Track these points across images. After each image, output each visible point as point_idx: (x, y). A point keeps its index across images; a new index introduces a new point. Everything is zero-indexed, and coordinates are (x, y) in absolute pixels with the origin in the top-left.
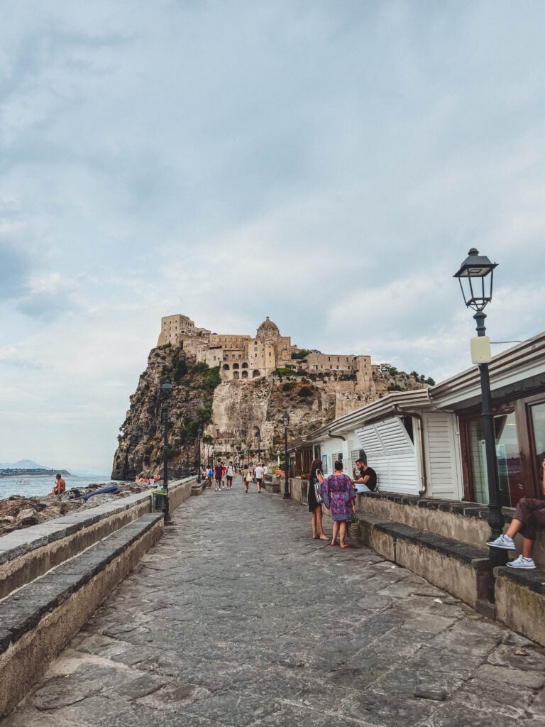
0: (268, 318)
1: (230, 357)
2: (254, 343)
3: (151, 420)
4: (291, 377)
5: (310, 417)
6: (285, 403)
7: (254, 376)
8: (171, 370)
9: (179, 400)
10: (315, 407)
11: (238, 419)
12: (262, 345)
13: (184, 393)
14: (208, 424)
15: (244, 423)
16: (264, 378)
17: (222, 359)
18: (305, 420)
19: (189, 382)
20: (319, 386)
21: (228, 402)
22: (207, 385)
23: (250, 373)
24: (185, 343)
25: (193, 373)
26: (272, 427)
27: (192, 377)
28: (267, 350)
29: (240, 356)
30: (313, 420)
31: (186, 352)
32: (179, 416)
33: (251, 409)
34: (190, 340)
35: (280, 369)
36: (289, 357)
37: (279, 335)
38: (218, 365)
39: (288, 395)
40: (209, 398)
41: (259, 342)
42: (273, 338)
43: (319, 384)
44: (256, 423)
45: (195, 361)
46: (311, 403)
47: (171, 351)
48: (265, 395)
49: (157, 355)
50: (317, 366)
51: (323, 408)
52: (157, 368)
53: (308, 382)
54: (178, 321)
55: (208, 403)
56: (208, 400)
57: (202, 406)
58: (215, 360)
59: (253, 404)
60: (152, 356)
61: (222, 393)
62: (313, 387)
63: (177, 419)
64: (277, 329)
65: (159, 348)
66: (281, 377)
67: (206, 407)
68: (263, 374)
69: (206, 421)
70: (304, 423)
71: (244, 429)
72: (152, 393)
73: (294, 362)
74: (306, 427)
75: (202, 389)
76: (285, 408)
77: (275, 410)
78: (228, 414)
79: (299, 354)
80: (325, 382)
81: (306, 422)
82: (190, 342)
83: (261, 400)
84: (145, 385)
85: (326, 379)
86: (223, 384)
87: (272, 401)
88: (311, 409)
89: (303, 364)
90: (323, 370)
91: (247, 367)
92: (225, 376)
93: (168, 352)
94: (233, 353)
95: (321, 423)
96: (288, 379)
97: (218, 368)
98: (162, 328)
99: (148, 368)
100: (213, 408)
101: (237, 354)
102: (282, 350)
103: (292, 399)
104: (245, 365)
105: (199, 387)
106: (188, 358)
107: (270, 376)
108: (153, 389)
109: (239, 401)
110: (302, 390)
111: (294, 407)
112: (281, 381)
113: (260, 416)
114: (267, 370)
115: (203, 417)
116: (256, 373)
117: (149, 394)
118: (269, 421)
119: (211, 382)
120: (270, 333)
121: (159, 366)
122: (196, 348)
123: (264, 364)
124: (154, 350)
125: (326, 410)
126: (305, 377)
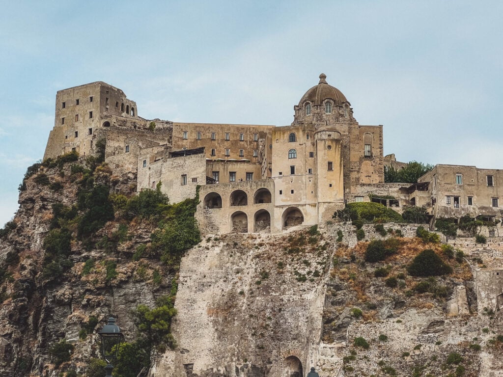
0: (323, 77)
1: (224, 177)
2: (287, 136)
3: (19, 341)
4: (386, 226)
5: (446, 333)
6: (371, 295)
7: (286, 225)
8: (72, 215)
9: (90, 286)
10: (457, 304)
11: (243, 337)
12: (309, 143)
13: (103, 270)
14: (163, 351)
15: (261, 348)
16: (313, 230)
17: (202, 182)
18: (430, 341)
19: (116, 239)
20: (466, 251)
21: (216, 292)
22: (162, 247)
23: (277, 217)
24: (111, 145)
25: (128, 218)
26: (337, 359)
27: (123, 228)
28: (323, 155)
29: (249, 174)
30: (454, 339)
31: (112, 167)
32: (88, 328)
33: (279, 310)
34: (122, 138)
35: (358, 205)
36: (377, 179)
37: (352, 121)
38: (192, 197)
39: (380, 274)
40: (166, 281)
41: (300, 135)
42: (338, 127)
43: (464, 244)
44: (293, 347)
45: (134, 189)
46: (445, 295)
47: (77, 170)
48: (316, 274)
49: (42, 180)
50: (456, 199)
51: (480, 307)
52: (40, 211)
53: (434, 240)
54: (97, 97)
55: (165, 294)
56: (163, 288)
57: (148, 301)
58: (184, 183)
59: (285, 298)
60: (30, 182)
61: (203, 268)
62: (448, 252)
63: (83, 336)
64: (348, 104)
65: (48, 163)
66: (359, 226)
67: (158, 304)
68: (312, 216)
69: (156, 341)
70: (428, 349)
71: (259, 364)
72: (25, 273)
73: (394, 190)
74: (434, 358)
75: (150, 258)
76: (373, 307)
77: (346, 312)
78: (215, 322)
79: (402, 173)
80: (481, 240)
81: (434, 347)
82: (122, 145)
83: (307, 284)
84: (9, 254)
85: (483, 231)
86: (203, 244)
87: (338, 288)
88: (445, 310)
89: (417, 194)
90: (474, 210)
91: (269, 201)
92: (212, 226)
93: (68, 173)
94: (231, 168)
95: (477, 349)
96: (380, 230)
97: (190, 205)
98: (57, 115)
99: (19, 213)
100: (178, 305)
101: (241, 170)
102: (361, 160)
103: (392, 284)
104: (263, 196)
105: (144, 253)
106: (116, 183)
107: (329, 223)
108: (27, 262)
109: (246, 289)
110: (417, 259)
111: (399, 304)
112: (361, 236)
113: (304, 330)
114: (322, 209)
115: (148, 330)
116: (292, 215)
117: (16, 276)
118: (330, 341)
119: (174, 239)
120: (329, 114)
121: (44, 207)
122: (136, 156)
123: (315, 193)
124: (33, 169)
125: (489, 313)
126: (426, 227)
